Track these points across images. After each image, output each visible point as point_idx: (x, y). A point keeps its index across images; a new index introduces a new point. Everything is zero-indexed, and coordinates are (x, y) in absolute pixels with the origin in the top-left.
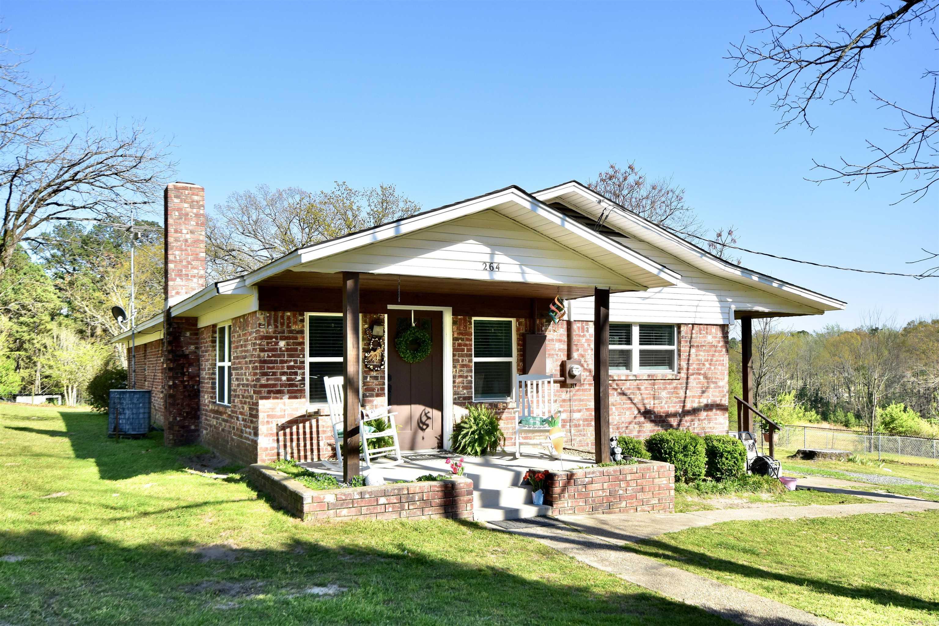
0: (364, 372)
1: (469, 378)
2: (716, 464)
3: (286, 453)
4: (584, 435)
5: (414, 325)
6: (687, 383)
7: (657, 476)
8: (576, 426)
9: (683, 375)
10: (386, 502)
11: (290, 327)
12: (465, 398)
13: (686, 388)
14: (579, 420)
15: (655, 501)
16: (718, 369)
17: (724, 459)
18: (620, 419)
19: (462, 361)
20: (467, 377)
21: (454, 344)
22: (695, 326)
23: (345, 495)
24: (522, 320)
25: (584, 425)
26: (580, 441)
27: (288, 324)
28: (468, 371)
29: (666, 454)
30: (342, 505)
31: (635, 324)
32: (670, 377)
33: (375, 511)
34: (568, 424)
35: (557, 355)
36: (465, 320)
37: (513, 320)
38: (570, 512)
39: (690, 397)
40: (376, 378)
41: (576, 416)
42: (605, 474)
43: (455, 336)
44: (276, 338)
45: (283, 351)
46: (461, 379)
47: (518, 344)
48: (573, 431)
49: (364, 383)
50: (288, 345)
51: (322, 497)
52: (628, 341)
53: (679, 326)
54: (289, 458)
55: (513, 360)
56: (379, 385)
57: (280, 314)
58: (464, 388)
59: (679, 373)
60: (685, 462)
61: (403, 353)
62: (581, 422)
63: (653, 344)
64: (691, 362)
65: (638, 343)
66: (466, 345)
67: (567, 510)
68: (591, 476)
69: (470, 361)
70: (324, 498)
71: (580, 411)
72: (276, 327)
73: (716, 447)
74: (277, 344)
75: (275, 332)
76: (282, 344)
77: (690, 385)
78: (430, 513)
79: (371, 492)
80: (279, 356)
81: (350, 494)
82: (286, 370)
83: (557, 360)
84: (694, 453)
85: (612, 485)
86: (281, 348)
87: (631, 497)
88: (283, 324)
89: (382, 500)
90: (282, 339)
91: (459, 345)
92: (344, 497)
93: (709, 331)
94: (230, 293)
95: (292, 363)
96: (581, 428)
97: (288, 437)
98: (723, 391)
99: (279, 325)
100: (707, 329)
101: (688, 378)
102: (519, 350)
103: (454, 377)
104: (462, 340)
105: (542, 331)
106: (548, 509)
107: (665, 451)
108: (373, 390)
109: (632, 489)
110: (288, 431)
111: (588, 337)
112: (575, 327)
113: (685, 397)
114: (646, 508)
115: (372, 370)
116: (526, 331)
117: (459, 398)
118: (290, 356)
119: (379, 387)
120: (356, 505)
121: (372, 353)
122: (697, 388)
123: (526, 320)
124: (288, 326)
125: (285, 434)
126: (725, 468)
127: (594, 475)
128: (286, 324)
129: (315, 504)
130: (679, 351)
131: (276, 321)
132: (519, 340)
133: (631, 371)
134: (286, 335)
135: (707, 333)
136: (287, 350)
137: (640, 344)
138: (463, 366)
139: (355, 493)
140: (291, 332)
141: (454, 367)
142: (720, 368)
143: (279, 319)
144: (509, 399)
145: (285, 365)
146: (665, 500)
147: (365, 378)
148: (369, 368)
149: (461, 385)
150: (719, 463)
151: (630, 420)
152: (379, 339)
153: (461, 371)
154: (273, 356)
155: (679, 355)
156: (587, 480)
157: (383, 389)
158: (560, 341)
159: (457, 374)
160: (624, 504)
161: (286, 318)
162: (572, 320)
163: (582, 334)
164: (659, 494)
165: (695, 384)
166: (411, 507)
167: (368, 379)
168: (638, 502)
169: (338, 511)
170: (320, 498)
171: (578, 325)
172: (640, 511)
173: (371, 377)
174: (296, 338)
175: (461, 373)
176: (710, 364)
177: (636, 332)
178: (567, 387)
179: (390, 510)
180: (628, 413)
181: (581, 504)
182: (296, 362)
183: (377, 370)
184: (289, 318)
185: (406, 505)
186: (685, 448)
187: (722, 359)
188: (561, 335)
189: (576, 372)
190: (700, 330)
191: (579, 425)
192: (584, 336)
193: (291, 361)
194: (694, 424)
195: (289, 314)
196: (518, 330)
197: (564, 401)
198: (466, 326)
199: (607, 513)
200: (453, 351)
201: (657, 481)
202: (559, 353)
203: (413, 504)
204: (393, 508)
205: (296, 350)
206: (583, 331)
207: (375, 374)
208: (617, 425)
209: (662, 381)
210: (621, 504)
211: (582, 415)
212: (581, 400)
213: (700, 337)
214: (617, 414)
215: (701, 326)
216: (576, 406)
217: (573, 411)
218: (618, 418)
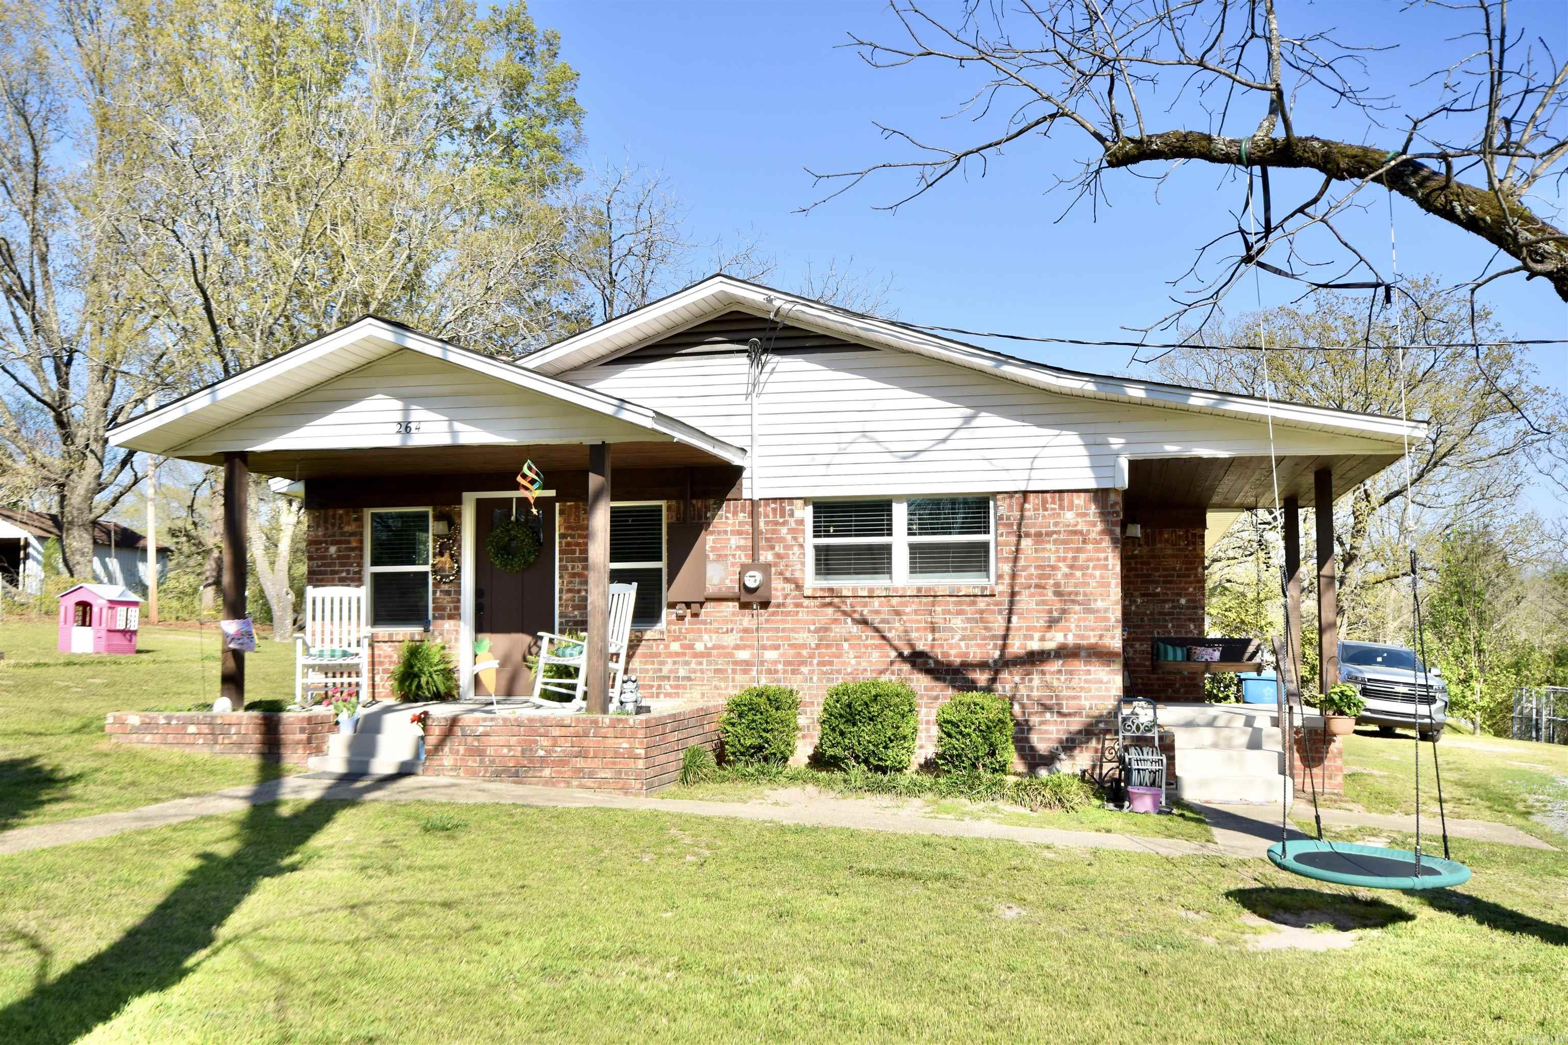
0: (434, 585)
1: (583, 593)
5: (515, 522)
6: (1012, 603)
7: (611, 735)
8: (769, 672)
9: (1005, 587)
10: (196, 732)
11: (343, 528)
12: (576, 623)
13: (1010, 612)
14: (776, 662)
15: (608, 774)
16: (1092, 576)
18: (859, 663)
19: (573, 568)
20: (579, 591)
22: (1032, 497)
23: (149, 718)
24: (674, 503)
25: (785, 672)
27: (340, 524)
28: (581, 583)
30: (146, 730)
31: (900, 498)
33: (183, 741)
34: (755, 668)
35: (734, 556)
36: (577, 508)
37: (663, 503)
39: (1020, 629)
40: (448, 593)
41: (770, 655)
42: (513, 723)
43: (563, 531)
44: (326, 542)
45: (335, 559)
46: (570, 595)
47: (668, 542)
48: (760, 680)
50: (339, 550)
51: (123, 717)
52: (884, 530)
53: (995, 497)
55: (662, 564)
56: (452, 602)
57: (331, 512)
58: (575, 607)
59: (998, 583)
62: (780, 667)
64: (1022, 563)
65: (906, 532)
66: (578, 544)
67: (447, 770)
70: (126, 719)
71: (777, 647)
72: (327, 529)
74: (327, 550)
75: (324, 536)
76: (333, 549)
77: (1019, 606)
79: (178, 718)
80: (330, 565)
81: (155, 718)
82: (336, 583)
83: (733, 565)
86: (332, 556)
87: (562, 763)
88: (334, 525)
90: (334, 543)
91: (568, 544)
92: (147, 721)
93: (1066, 503)
95: (344, 574)
96: (780, 675)
98: (1107, 619)
99: (330, 526)
100: (1062, 499)
101: (1013, 594)
103: (561, 591)
104: (573, 537)
105: (707, 518)
106: (416, 765)
108: (444, 609)
109: (563, 751)
111: (793, 525)
113: (1008, 629)
116: (678, 519)
118: (342, 565)
119: (452, 605)
122: (1038, 611)
123: (678, 503)
124: (341, 528)
128: (337, 524)
129: (116, 726)
130: (998, 542)
131: (326, 522)
133: (889, 581)
134: (337, 538)
135: (1061, 507)
136: (339, 557)
137: (910, 534)
138: (574, 575)
139: (161, 717)
140: (344, 534)
141: (561, 577)
142: (1097, 573)
143: (330, 519)
144: (658, 627)
145: (337, 576)
146: (626, 774)
147: (434, 593)
148: (436, 579)
149: (570, 603)
152: (449, 540)
153: (571, 582)
154: (323, 565)
155: (999, 551)
156: (481, 729)
157: (458, 608)
158: (740, 533)
159: (565, 587)
160: (547, 772)
161: (337, 517)
162: (760, 497)
163: (781, 520)
165: (1033, 605)
167: (438, 594)
169: (141, 736)
170: (121, 719)
171: (773, 506)
173: (441, 591)
174: (349, 542)
175: (570, 586)
176: (1071, 567)
177: (900, 514)
178: (752, 609)
180: (875, 654)
181: (469, 763)
182: (348, 572)
184: (341, 517)
185: (220, 737)
187: (1103, 555)
188: (741, 524)
190: (1044, 502)
191: (776, 671)
192: (784, 523)
193: (342, 571)
194: (1031, 680)
195: (341, 512)
196: (670, 518)
197: (746, 631)
198: (578, 517)
200: (559, 554)
202: (738, 553)
205: (348, 557)
206: (783, 515)
207: (446, 587)
208: (851, 673)
209: (954, 599)
210: (541, 771)
211: (781, 655)
212: (777, 630)
213: (1044, 516)
214: (852, 655)
215: (1048, 495)
216: (768, 639)
217: (764, 647)
218: (853, 662)
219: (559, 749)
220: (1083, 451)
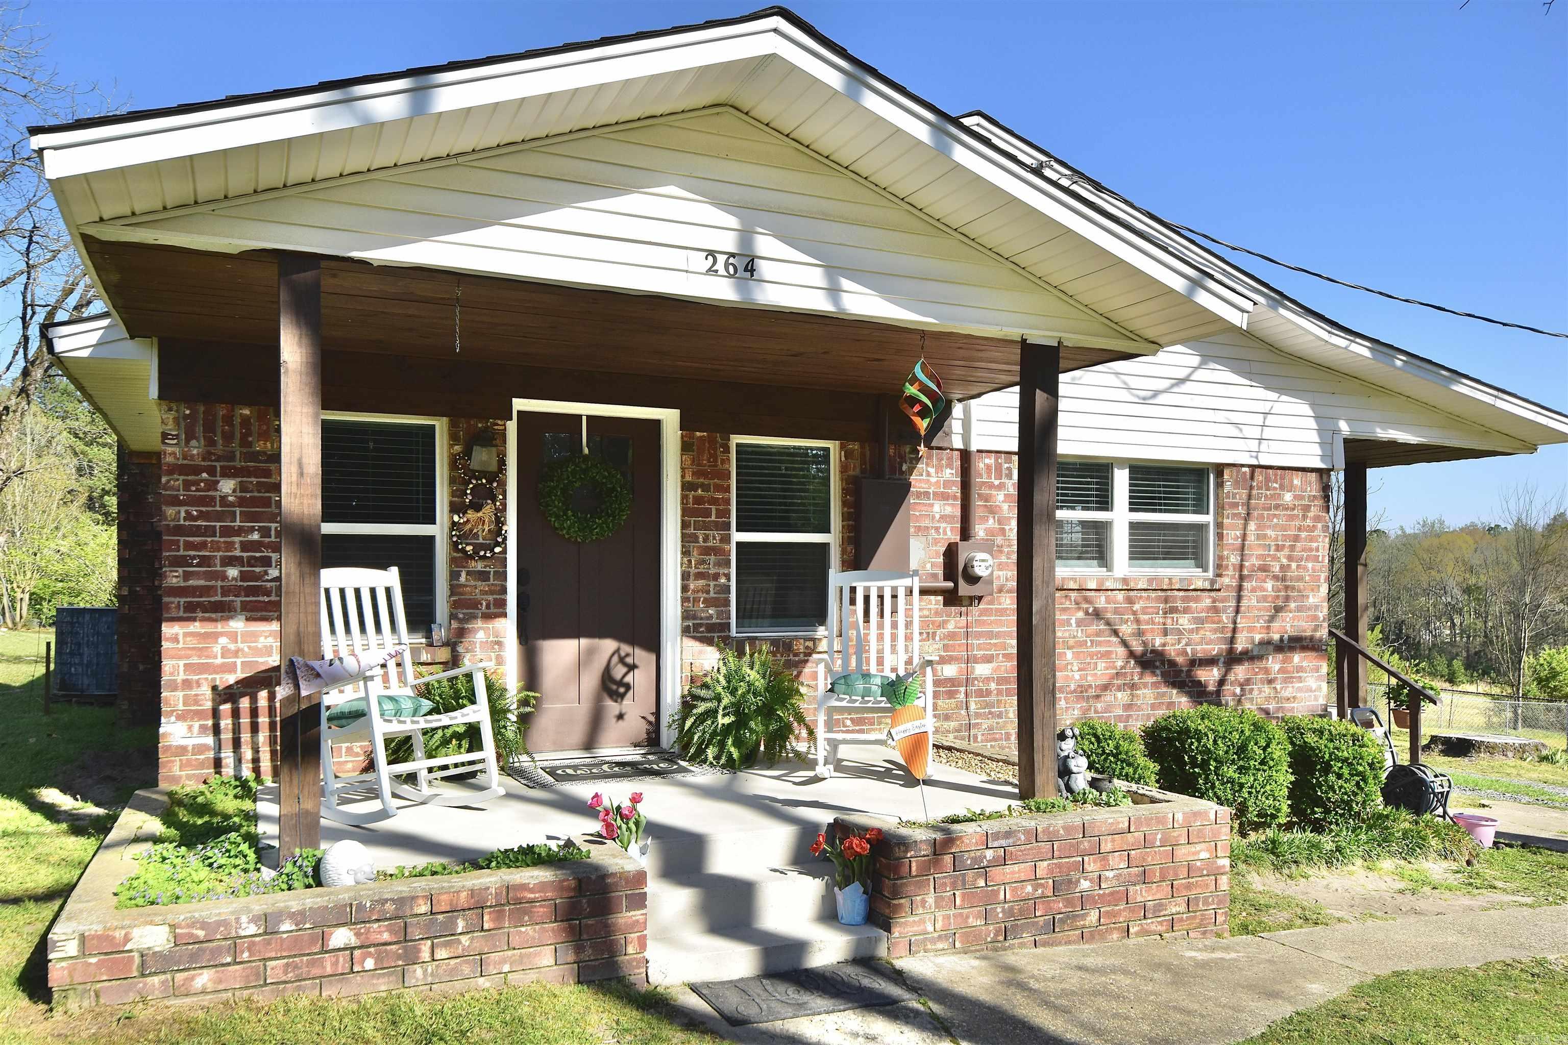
0: (453, 561)
1: (723, 580)
2: (1313, 787)
3: (239, 761)
4: (1000, 716)
5: (586, 451)
6: (1239, 599)
7: (1183, 840)
8: (980, 693)
9: (1229, 580)
10: (354, 941)
11: (250, 445)
12: (711, 628)
13: (1237, 611)
14: (988, 680)
15: (1177, 907)
16: (1305, 568)
17: (1332, 778)
18: (1083, 678)
19: (706, 539)
20: (716, 577)
21: (684, 498)
22: (1258, 473)
23: (204, 925)
24: (855, 446)
25: (999, 692)
26: (991, 729)
27: (244, 437)
28: (718, 564)
29: (1194, 764)
30: (193, 957)
31: (1122, 462)
32: (1200, 584)
33: (316, 972)
34: (963, 689)
35: (937, 529)
36: (712, 441)
37: (832, 446)
38: (940, 946)
39: (1242, 629)
40: (483, 576)
41: (982, 670)
42: (1041, 837)
43: (688, 478)
44: (211, 471)
45: (232, 505)
46: (702, 582)
47: (844, 503)
48: (973, 706)
49: (454, 589)
50: (243, 488)
51: (119, 934)
52: (1105, 503)
53: (1219, 469)
54: (247, 772)
55: (831, 538)
56: (492, 592)
57: (221, 411)
58: (709, 603)
59: (1219, 575)
60: (1242, 786)
61: (558, 517)
62: (993, 686)
63: (1160, 511)
64: (1247, 551)
65: (1127, 506)
66: (714, 501)
67: (933, 941)
68: (1003, 842)
69: (727, 539)
70: (127, 939)
71: (988, 659)
72: (211, 443)
73: (1312, 749)
74: (213, 485)
75: (206, 456)
76: (227, 486)
77: (1244, 603)
78: (506, 968)
79: (302, 913)
80: (219, 517)
81: (225, 923)
82: (238, 553)
83: (936, 542)
84: (1263, 763)
85: (1059, 866)
86: (223, 498)
87: (1113, 898)
88: (228, 438)
89: (341, 937)
90: (227, 473)
91: (698, 500)
92: (201, 934)
93: (1286, 482)
94: (85, 353)
95: (256, 536)
96: (993, 698)
97: (245, 720)
98: (1315, 618)
99: (219, 439)
100: (1282, 478)
101: (1239, 588)
102: (845, 517)
103: (685, 576)
104: (706, 488)
105: (902, 473)
106: (877, 940)
107: (1193, 759)
108: (475, 605)
109: (1117, 877)
110: (245, 703)
112: (981, 465)
114: (1153, 924)
115: (471, 557)
116: (863, 471)
117: (696, 627)
118: (247, 517)
119: (491, 598)
120: (246, 955)
121: (471, 515)
122: (1259, 609)
123: (862, 447)
124: (245, 443)
125: (236, 714)
126: (1334, 797)
127: (1011, 841)
128: (238, 435)
129: (93, 960)
130: (1219, 525)
131: (210, 428)
132: (845, 491)
133: (1110, 569)
134: (238, 464)
135: (1282, 487)
136: (242, 502)
137: (1131, 510)
138: (707, 551)
139: (244, 919)
140: (254, 456)
141: (685, 553)
142: (1310, 565)
143: (220, 423)
144: (821, 631)
145: (237, 539)
146: (1206, 902)
147: (454, 575)
148: (463, 551)
149: (702, 596)
150: (1320, 787)
151: (1104, 681)
152: (490, 482)
153: (703, 562)
154: (202, 516)
155: (1220, 536)
156: (989, 854)
157: (502, 604)
158: (944, 497)
159: (693, 570)
160: (1092, 917)
161: (237, 421)
162: (974, 448)
163: (997, 482)
164: (1189, 887)
165: (1254, 602)
166: (441, 954)
167: (463, 579)
168: (1132, 910)
169: (179, 977)
170: (110, 939)
171: (987, 461)
172: (1137, 934)
173: (468, 573)
174: (267, 473)
175: (702, 569)
176: (1290, 558)
177: (1121, 480)
178: (961, 605)
179: (370, 964)
180: (1101, 665)
181: (972, 921)
182: (265, 532)
183: (484, 558)
184: (246, 421)
185: (425, 947)
186: (1242, 750)
187: (1315, 545)
188: (947, 483)
189: (980, 570)
190: (1268, 479)
191: (989, 693)
192: (1002, 486)
193: (252, 529)
194: (1251, 690)
195: (247, 412)
196: (844, 469)
197: (952, 636)
198: (715, 457)
199: (1045, 944)
200: (683, 516)
201: (1183, 852)
202: (943, 525)
203: (446, 945)
204: (378, 960)
205: (266, 502)
206: (1000, 475)
207: (479, 566)
208: (1075, 691)
209: (1181, 594)
210: (1084, 917)
211: (995, 670)
212: (990, 635)
213: (1266, 496)
214: (1075, 668)
215: (1271, 471)
216: (980, 648)
217: (976, 661)
218: (1077, 677)
219: (1110, 874)
220: (1312, 423)
